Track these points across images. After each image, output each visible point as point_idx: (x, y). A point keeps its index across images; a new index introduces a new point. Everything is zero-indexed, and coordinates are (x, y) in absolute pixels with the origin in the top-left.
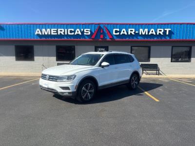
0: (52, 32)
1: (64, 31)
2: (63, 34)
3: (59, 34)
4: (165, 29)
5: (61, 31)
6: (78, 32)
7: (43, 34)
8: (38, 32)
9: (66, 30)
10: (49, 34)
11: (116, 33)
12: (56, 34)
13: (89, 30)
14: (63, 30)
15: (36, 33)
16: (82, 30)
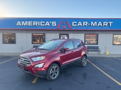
0: (29, 23)
1: (38, 23)
3: (34, 25)
4: (109, 22)
5: (35, 23)
6: (47, 24)
7: (23, 25)
8: (19, 23)
10: (27, 25)
11: (74, 24)
12: (32, 25)
13: (55, 22)
15: (18, 24)
16: (50, 22)
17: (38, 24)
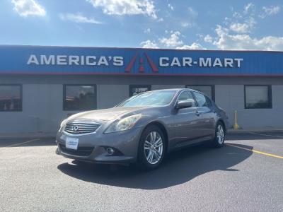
0: (59, 60)
1: (80, 59)
2: (77, 64)
3: (70, 63)
5: (73, 59)
6: (103, 61)
7: (42, 63)
9: (83, 57)
10: (53, 63)
11: (163, 63)
12: (65, 64)
13: (121, 58)
14: (77, 57)
15: (30, 61)
16: (110, 58)
17: (80, 62)
